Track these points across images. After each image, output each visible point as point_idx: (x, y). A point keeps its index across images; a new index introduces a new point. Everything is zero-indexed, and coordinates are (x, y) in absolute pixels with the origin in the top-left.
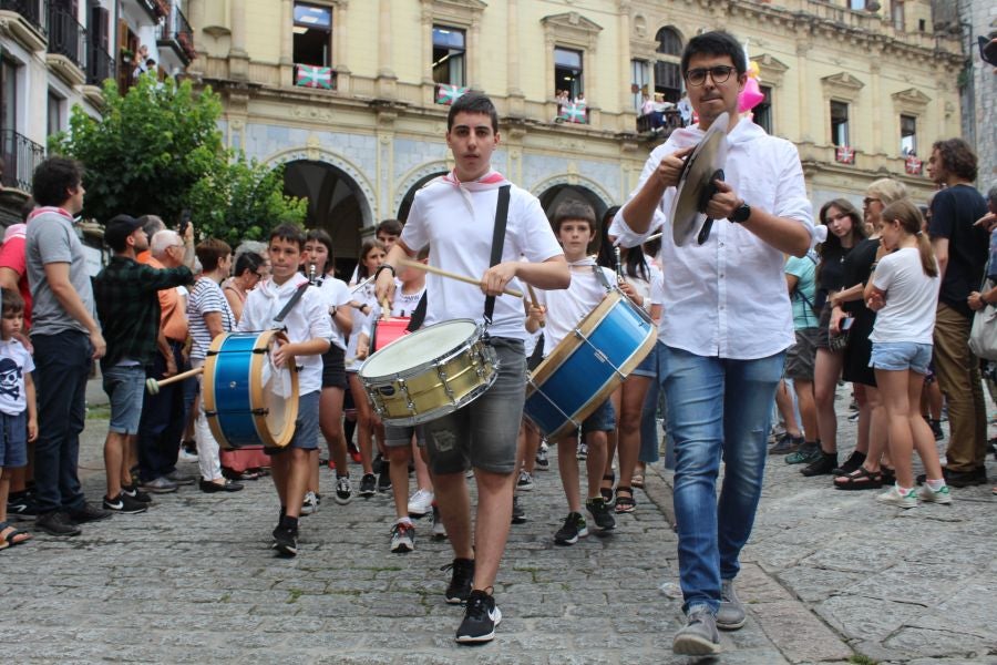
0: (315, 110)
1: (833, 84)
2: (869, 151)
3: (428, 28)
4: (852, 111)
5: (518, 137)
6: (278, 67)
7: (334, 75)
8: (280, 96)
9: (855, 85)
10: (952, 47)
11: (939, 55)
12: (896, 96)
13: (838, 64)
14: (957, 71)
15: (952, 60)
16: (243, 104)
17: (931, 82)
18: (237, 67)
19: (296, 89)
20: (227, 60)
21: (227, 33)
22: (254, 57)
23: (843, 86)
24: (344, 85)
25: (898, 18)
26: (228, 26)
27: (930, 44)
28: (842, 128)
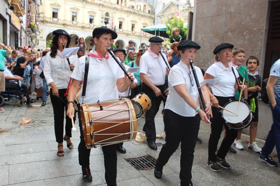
0: (55, 25)
1: (133, 22)
2: (137, 32)
3: (71, 13)
4: (135, 26)
5: (83, 29)
6: (50, 18)
7: (58, 20)
8: (50, 23)
9: (136, 22)
10: (153, 16)
11: (150, 17)
12: (143, 24)
13: (134, 18)
14: (153, 20)
15: (152, 18)
16: (45, 24)
17: (149, 21)
18: (45, 18)
19: (53, 22)
20: (43, 17)
21: (43, 13)
22: (47, 17)
23: (134, 22)
24: (59, 21)
25: (145, 11)
26: (43, 12)
27: (149, 15)
28: (134, 28)
